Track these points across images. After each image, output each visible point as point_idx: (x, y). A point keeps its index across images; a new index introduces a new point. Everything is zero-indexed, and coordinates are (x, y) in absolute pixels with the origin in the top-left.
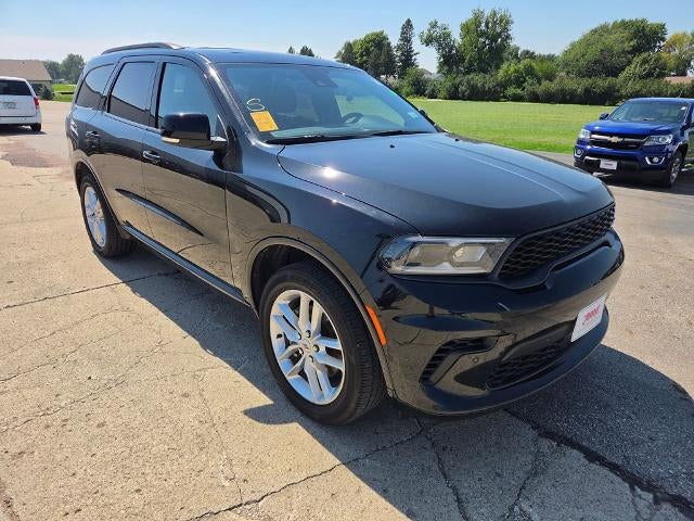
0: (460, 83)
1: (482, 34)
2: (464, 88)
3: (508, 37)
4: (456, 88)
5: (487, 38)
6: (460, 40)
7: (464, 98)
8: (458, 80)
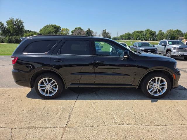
0: (12, 38)
1: (15, 25)
2: (13, 40)
3: (23, 26)
4: (11, 40)
5: (16, 26)
6: (7, 26)
7: (14, 43)
8: (10, 38)
